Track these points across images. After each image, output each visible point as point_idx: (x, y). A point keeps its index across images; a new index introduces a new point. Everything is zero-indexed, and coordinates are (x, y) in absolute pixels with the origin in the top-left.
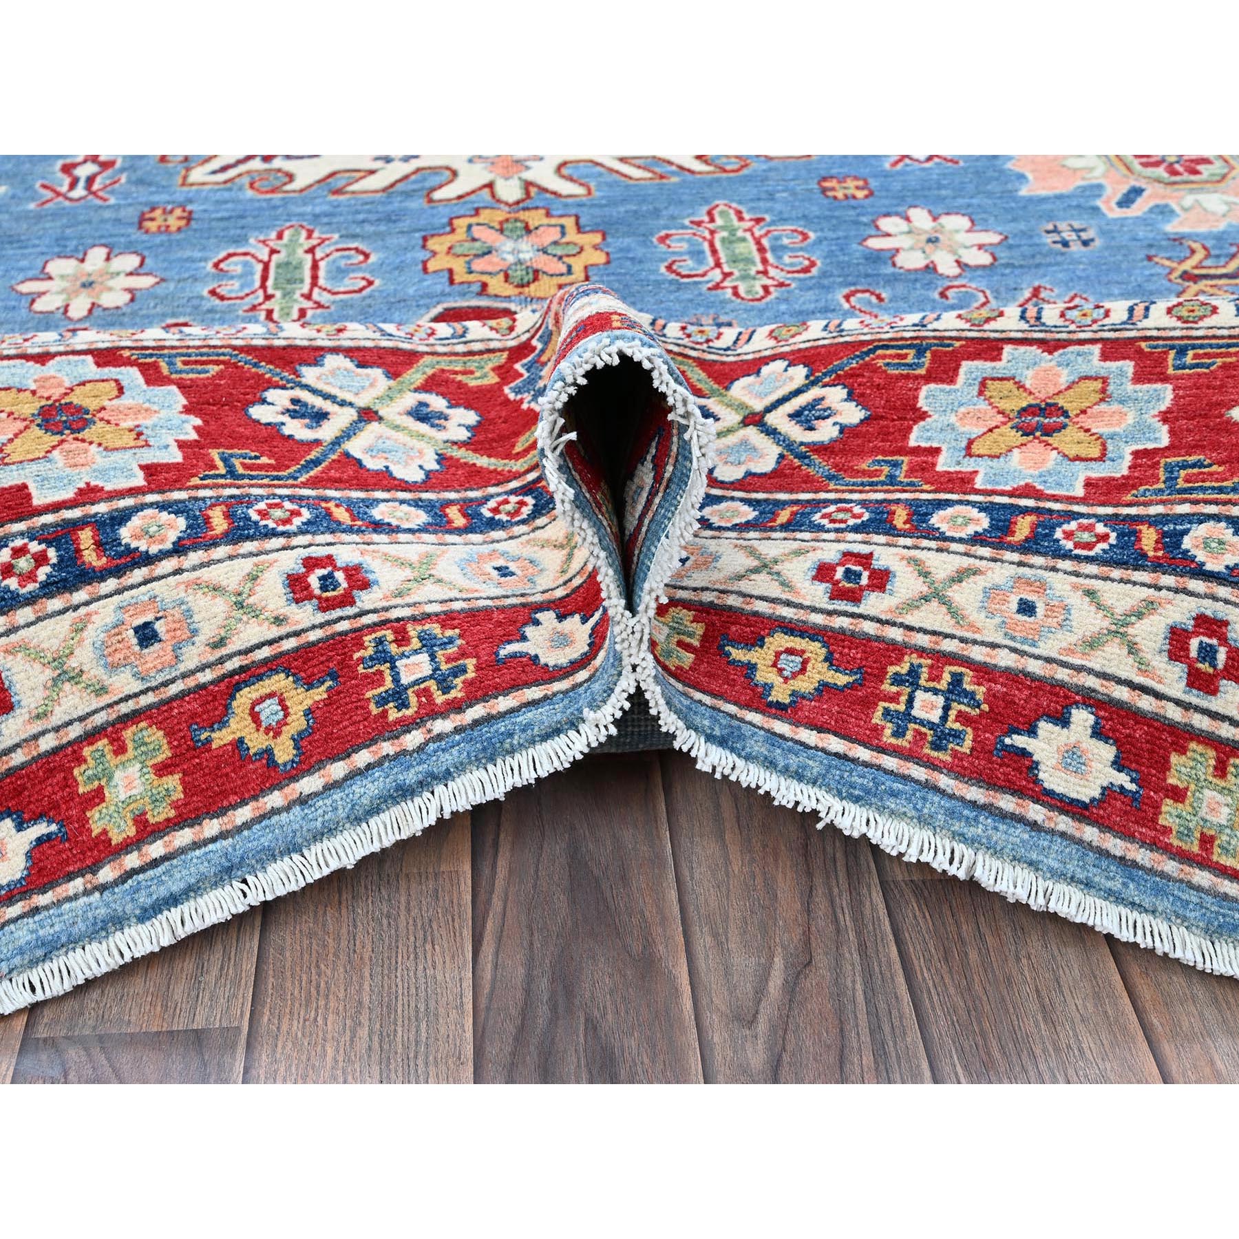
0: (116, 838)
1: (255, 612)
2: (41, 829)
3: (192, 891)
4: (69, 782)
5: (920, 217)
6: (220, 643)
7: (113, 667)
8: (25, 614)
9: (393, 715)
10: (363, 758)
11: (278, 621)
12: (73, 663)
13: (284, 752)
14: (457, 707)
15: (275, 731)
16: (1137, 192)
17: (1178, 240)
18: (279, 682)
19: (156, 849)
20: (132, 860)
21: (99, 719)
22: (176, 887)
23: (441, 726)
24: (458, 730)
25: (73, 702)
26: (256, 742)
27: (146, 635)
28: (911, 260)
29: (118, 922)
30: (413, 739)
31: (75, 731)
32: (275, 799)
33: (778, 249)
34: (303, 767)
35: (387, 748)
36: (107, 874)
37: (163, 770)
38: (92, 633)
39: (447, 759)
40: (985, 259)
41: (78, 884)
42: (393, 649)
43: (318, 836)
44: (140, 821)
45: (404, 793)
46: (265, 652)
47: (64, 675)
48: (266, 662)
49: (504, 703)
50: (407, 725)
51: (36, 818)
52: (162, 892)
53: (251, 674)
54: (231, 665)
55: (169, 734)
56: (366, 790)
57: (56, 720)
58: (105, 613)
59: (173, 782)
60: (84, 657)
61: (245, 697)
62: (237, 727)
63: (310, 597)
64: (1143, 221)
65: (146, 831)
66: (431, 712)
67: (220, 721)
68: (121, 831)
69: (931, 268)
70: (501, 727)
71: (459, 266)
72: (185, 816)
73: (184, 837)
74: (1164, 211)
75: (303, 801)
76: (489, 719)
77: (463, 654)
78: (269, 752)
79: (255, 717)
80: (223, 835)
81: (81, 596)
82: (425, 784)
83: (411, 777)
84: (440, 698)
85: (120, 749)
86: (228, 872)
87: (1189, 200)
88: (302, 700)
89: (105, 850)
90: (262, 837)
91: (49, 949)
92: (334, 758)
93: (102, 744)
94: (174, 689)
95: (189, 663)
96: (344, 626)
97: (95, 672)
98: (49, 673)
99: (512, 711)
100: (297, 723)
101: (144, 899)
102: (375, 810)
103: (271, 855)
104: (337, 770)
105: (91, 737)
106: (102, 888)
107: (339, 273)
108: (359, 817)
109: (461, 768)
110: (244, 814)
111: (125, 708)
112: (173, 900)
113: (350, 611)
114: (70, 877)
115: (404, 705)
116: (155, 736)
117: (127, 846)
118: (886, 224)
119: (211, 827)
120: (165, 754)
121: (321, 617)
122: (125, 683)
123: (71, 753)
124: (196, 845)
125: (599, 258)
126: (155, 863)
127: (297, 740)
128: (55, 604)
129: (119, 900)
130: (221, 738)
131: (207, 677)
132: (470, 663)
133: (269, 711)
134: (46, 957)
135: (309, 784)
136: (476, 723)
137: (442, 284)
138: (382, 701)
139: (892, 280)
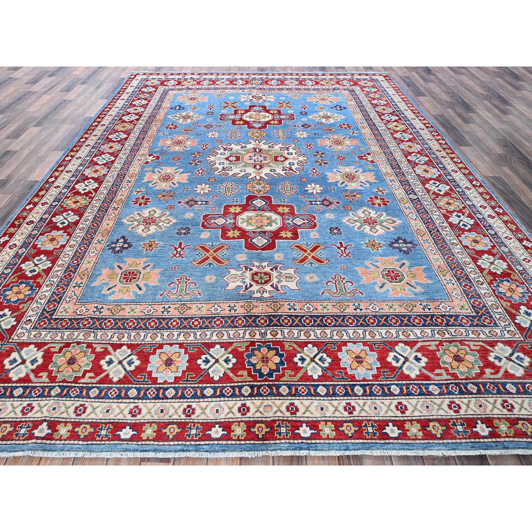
0: (143, 439)
1: (177, 413)
2: (135, 433)
3: (149, 451)
4: (142, 428)
5: (313, 185)
6: (170, 417)
7: (156, 414)
8: (148, 401)
9: (187, 438)
10: (180, 443)
11: (179, 416)
12: (151, 411)
13: (171, 437)
14: (196, 441)
15: (171, 433)
16: (344, 182)
17: (347, 190)
18: (175, 426)
19: (147, 443)
20: (144, 443)
21: (150, 421)
22: (147, 449)
23: (193, 443)
24: (195, 445)
25: (148, 417)
26: (168, 434)
27: (162, 411)
28: (310, 191)
29: (137, 450)
30: (188, 443)
31: (146, 421)
32: (166, 443)
33: (293, 189)
34: (173, 440)
35: (184, 443)
36: (139, 443)
37: (154, 432)
38: (155, 408)
39: (191, 448)
40: (320, 192)
41: (135, 443)
42: (192, 427)
43: (169, 451)
44: (148, 438)
45: (183, 451)
46: (175, 421)
47: (149, 413)
48: (175, 422)
49: (202, 443)
50: (188, 441)
51: (135, 431)
52: (145, 449)
53: (172, 423)
54: (171, 421)
55: (158, 427)
56: (179, 448)
57: (145, 418)
58: (158, 405)
59: (155, 434)
60: (153, 411)
61: (170, 426)
62: (167, 430)
63: (185, 413)
64: (343, 187)
65: (148, 439)
66: (192, 440)
67: (165, 428)
68: (145, 438)
69: (313, 193)
70: (200, 447)
71: (251, 189)
72: (154, 440)
73: (152, 443)
74: (346, 186)
75: (170, 445)
76: (199, 445)
77: (201, 432)
78: (169, 436)
79: (170, 430)
80: (157, 445)
81: (156, 401)
82: (186, 451)
83: (185, 449)
84: (194, 438)
85: (151, 426)
86: (155, 451)
87: (350, 184)
88: (177, 430)
89: (141, 439)
90: (162, 448)
91: (127, 450)
92: (177, 441)
93: (149, 424)
94: (162, 421)
95: (165, 418)
96: (187, 421)
97: (153, 414)
98: (147, 411)
99: (203, 445)
100: (175, 433)
101: (142, 449)
102: (178, 451)
103: (161, 451)
104: (176, 443)
105: (148, 423)
106: (138, 445)
107: (235, 189)
108: (176, 451)
109: (192, 451)
110: (161, 443)
111: (154, 421)
112: (146, 451)
113: (189, 418)
114: (135, 441)
115: (189, 437)
116: (156, 426)
117: (144, 440)
118: (308, 186)
119: (156, 443)
120: (156, 430)
121: (185, 418)
122: (156, 417)
123: (144, 424)
124: (153, 445)
125: (269, 189)
126: (146, 444)
127: (173, 436)
128: (153, 401)
129: (139, 448)
130: (164, 431)
131: (167, 421)
132: (201, 434)
133: (172, 430)
134: (125, 451)
135: (172, 443)
136: (197, 445)
137: (248, 192)
138: (187, 435)
139: (307, 194)
